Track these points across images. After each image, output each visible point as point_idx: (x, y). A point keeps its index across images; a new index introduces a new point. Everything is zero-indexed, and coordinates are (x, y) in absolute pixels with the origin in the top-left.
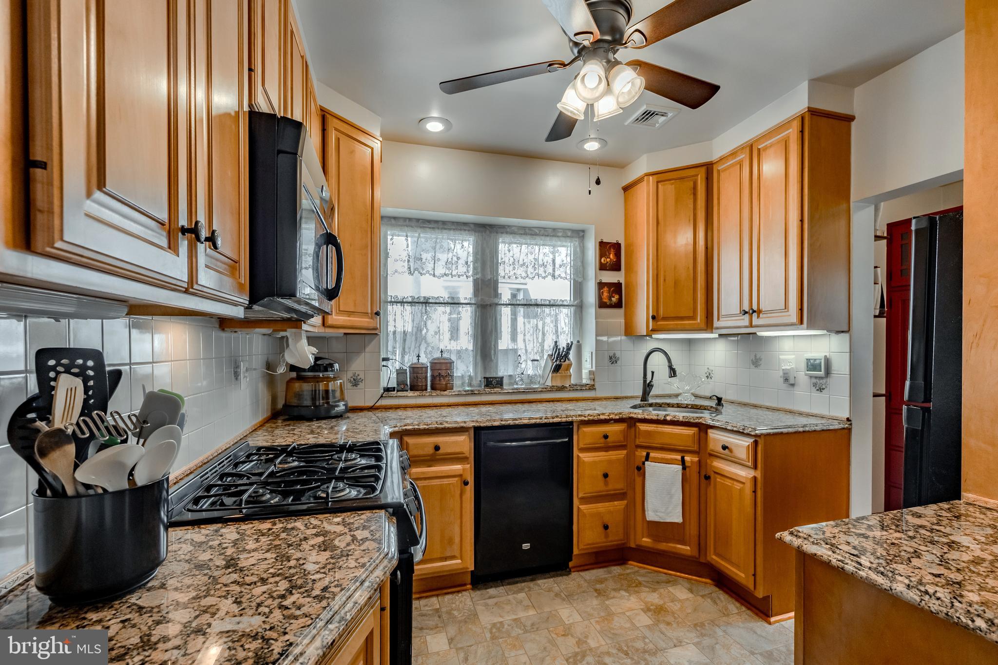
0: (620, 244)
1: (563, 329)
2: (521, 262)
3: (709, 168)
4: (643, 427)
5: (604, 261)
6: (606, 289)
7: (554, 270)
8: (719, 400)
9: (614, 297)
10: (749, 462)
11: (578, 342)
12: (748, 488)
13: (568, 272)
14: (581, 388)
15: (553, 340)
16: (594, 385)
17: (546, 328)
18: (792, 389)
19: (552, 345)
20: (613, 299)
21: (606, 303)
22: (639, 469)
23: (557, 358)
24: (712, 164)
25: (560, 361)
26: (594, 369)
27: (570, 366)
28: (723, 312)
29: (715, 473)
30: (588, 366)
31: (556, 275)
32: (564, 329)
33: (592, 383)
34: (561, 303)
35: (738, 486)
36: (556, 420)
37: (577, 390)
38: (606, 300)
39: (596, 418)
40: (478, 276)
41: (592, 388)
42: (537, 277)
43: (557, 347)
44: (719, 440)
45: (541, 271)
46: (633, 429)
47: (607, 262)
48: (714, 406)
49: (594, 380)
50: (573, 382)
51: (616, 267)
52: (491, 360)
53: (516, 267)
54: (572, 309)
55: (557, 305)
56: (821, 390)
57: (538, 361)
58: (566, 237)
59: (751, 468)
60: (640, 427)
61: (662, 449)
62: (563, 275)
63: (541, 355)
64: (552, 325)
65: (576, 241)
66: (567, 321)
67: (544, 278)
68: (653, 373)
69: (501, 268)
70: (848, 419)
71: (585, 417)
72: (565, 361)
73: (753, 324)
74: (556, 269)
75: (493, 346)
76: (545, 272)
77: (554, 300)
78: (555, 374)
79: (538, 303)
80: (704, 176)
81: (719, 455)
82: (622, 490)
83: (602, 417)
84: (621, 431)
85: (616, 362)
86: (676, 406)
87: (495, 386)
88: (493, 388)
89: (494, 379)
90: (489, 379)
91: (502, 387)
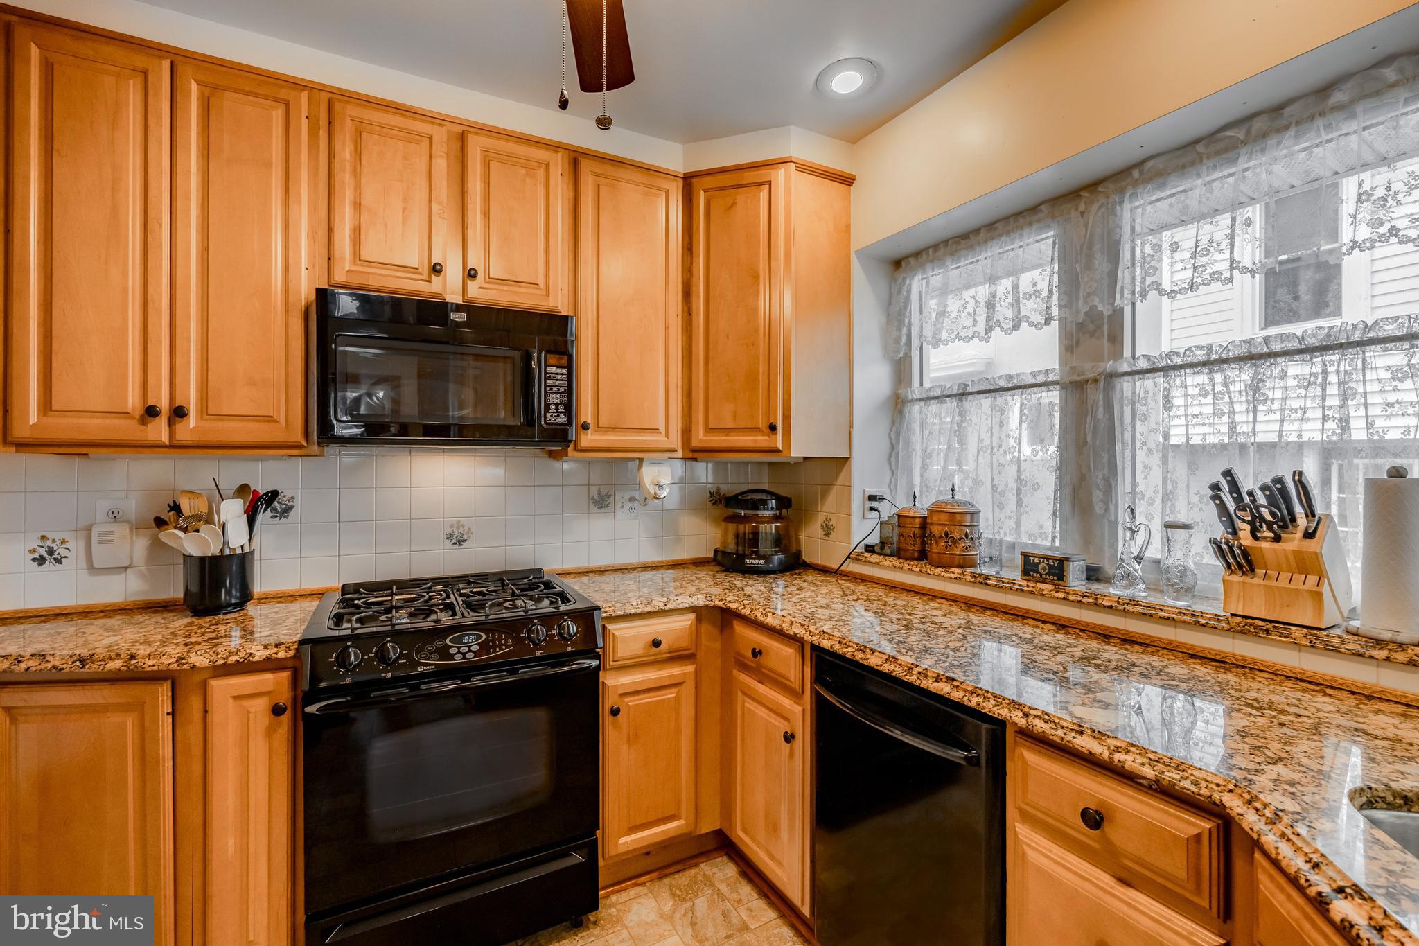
75: (1100, 481)
87: (1044, 576)
88: (1037, 582)
89: (1042, 560)
90: (1032, 558)
91: (1060, 582)
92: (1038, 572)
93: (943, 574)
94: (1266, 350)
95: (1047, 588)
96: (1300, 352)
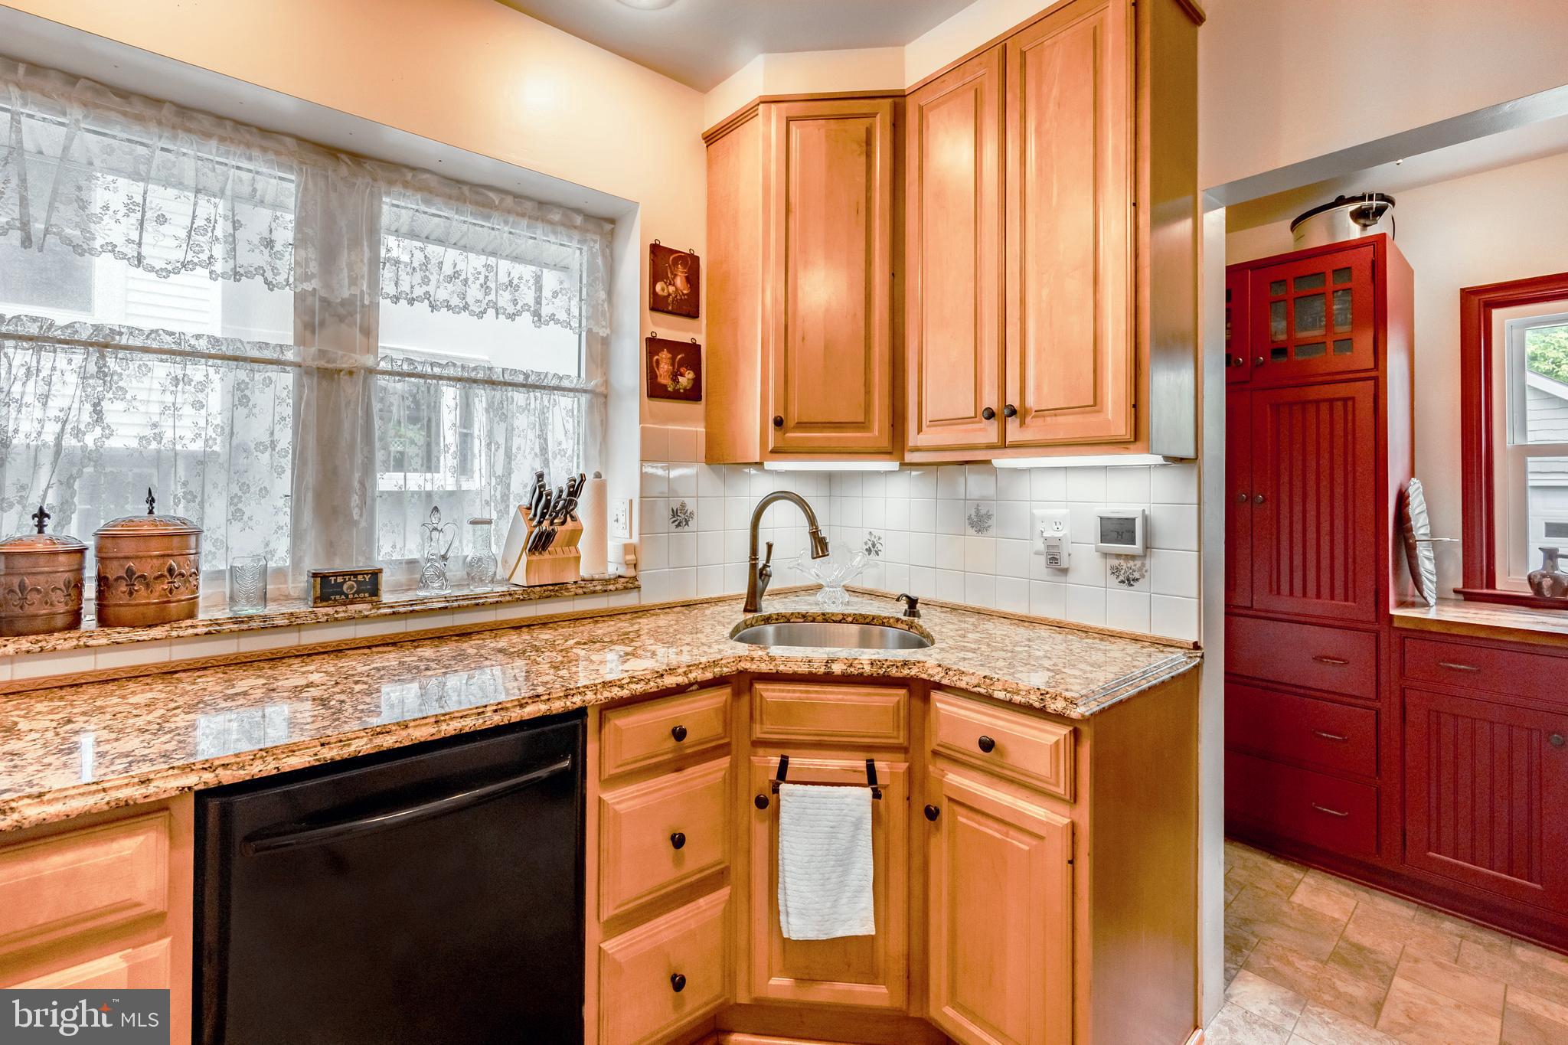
0: (698, 258)
1: (560, 444)
2: (448, 269)
3: (897, 100)
4: (771, 693)
5: (663, 290)
6: (664, 355)
7: (538, 301)
8: (912, 603)
9: (682, 375)
10: (1057, 785)
11: (598, 475)
12: (1057, 851)
13: (575, 311)
14: (606, 586)
15: (533, 469)
16: (635, 578)
17: (516, 442)
18: (1063, 579)
19: (531, 481)
20: (681, 379)
21: (665, 386)
22: (761, 803)
23: (543, 515)
24: (905, 96)
25: (552, 523)
26: (635, 539)
27: (576, 534)
28: (929, 414)
29: (951, 799)
30: (620, 533)
31: (543, 314)
32: (564, 446)
33: (631, 573)
34: (555, 382)
35: (1022, 844)
36: (532, 711)
37: (594, 592)
38: (664, 379)
39: (652, 687)
40: (308, 287)
41: (631, 584)
42: (491, 312)
43: (542, 487)
44: (965, 723)
45: (504, 299)
46: (746, 699)
47: (669, 295)
48: (901, 616)
49: (635, 565)
50: (585, 571)
51: (688, 308)
52: (353, 523)
53: (434, 278)
54: (584, 399)
55: (544, 388)
56: (1129, 581)
57: (489, 522)
58: (570, 226)
59: (1064, 800)
60: (765, 694)
61: (820, 746)
62: (562, 316)
63: (501, 507)
64: (531, 435)
65: (595, 242)
66: (570, 426)
67: (512, 317)
68: (770, 546)
69: (387, 274)
70: (1196, 646)
71: (621, 687)
72: (563, 523)
73: (1009, 439)
74: (544, 302)
75: (356, 485)
76: (515, 302)
77: (539, 374)
78: (536, 557)
79: (495, 377)
80: (888, 119)
81: (964, 758)
82: (719, 864)
83: (670, 681)
84: (717, 709)
85: (687, 524)
86: (820, 618)
87: (351, 596)
88: (345, 605)
89: (347, 577)
90: (333, 578)
91: (374, 598)
92: (342, 593)
93: (174, 634)
94: (501, 379)
95: (364, 608)
96: (524, 386)
